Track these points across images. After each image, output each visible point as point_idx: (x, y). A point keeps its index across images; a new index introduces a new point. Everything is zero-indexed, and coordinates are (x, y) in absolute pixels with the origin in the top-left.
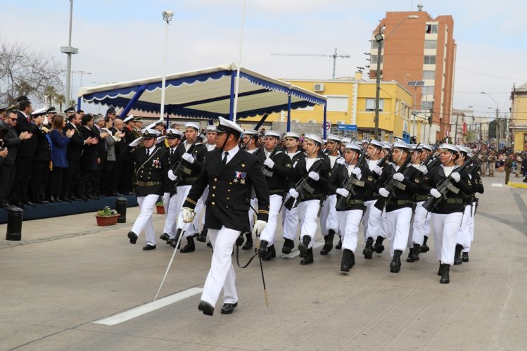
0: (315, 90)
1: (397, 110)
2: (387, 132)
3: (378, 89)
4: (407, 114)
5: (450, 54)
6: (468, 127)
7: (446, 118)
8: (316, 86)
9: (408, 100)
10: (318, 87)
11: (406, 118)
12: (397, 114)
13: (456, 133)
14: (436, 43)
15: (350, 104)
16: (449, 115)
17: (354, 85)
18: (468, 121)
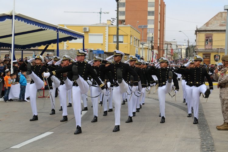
0: (83, 31)
1: (131, 42)
2: (126, 54)
3: (118, 29)
4: (137, 44)
5: (162, 10)
6: (174, 51)
7: (161, 46)
8: (84, 28)
9: (138, 36)
10: (85, 29)
11: (137, 46)
12: (131, 44)
13: (167, 54)
14: (154, 4)
15: (104, 39)
16: (163, 44)
17: (106, 28)
18: (174, 47)
